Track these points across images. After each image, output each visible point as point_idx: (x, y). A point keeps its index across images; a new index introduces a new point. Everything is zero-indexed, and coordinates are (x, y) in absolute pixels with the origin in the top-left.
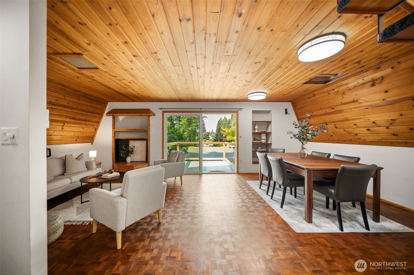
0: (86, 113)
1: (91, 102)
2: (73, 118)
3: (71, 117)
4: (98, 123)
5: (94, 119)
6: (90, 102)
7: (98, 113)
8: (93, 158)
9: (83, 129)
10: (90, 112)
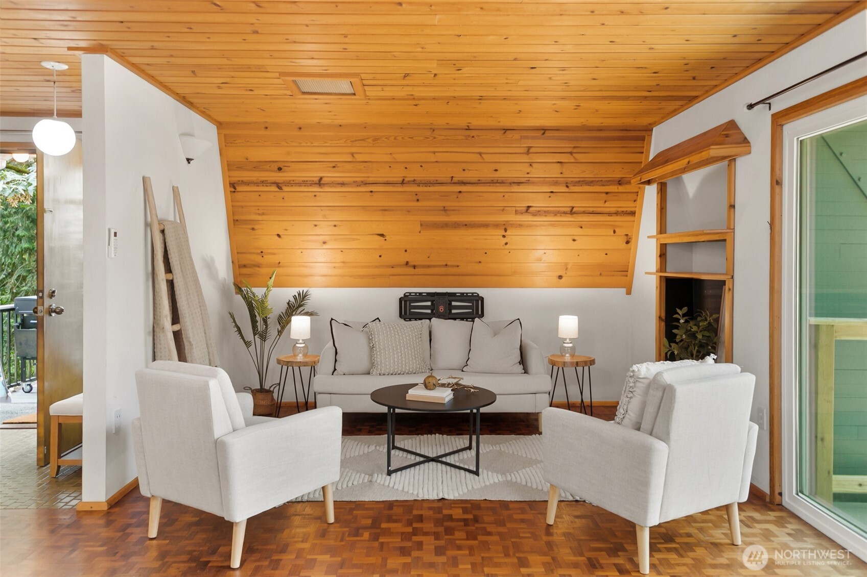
0: (567, 187)
1: (575, 147)
2: (527, 210)
3: (520, 208)
4: (633, 213)
5: (607, 204)
6: (569, 150)
7: (620, 181)
8: (570, 339)
9: (574, 240)
10: (579, 181)
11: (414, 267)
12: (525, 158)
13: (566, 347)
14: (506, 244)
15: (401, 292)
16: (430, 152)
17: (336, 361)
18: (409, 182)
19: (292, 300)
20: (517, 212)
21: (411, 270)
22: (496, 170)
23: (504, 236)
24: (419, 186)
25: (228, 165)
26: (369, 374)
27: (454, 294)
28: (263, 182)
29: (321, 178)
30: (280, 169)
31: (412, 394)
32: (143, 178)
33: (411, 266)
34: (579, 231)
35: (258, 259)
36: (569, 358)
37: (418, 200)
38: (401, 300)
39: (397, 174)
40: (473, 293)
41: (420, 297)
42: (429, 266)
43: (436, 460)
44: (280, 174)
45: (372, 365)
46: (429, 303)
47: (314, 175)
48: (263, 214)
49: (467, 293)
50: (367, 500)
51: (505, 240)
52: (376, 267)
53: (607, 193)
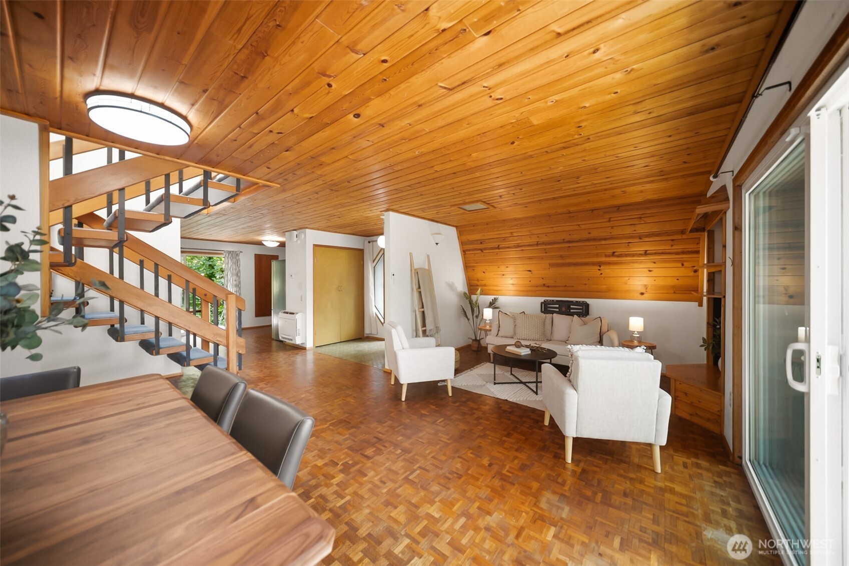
0: (640, 238)
1: (643, 214)
2: (613, 254)
3: (608, 253)
4: (697, 252)
5: (674, 247)
6: (639, 216)
7: (683, 231)
8: (637, 332)
9: (650, 271)
10: (650, 234)
11: (548, 287)
12: (608, 224)
13: (635, 337)
14: (601, 274)
15: (542, 299)
16: (550, 227)
17: (499, 330)
18: (540, 244)
19: (492, 301)
20: (606, 256)
21: (547, 289)
22: (590, 233)
23: (599, 270)
24: (546, 245)
25: (462, 243)
26: (512, 338)
27: (572, 302)
28: (475, 249)
29: (499, 246)
30: (481, 243)
31: (509, 348)
32: (410, 253)
33: (546, 286)
34: (652, 265)
35: (476, 282)
36: (637, 343)
37: (546, 253)
38: (542, 303)
39: (534, 240)
40: (583, 301)
41: (553, 302)
42: (556, 286)
43: (524, 383)
44: (481, 245)
45: (515, 334)
46: (558, 306)
47: (496, 245)
48: (477, 263)
49: (580, 301)
50: (474, 391)
51: (600, 272)
52: (529, 287)
53: (672, 240)
